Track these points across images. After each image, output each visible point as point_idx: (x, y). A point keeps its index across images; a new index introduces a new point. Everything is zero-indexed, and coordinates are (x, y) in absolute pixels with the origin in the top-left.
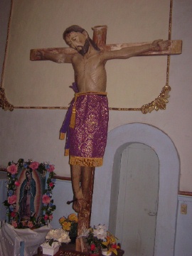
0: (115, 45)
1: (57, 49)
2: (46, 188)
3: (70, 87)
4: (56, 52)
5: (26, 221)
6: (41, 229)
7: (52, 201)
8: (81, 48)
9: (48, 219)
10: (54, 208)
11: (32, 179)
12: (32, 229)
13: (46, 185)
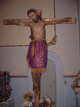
0: (46, 19)
1: (17, 20)
2: (7, 82)
3: (29, 37)
4: (17, 21)
5: (1, 98)
6: (8, 100)
7: (10, 87)
8: (36, 20)
9: (10, 95)
10: (11, 90)
11: (1, 79)
12: (5, 101)
13: (7, 80)
